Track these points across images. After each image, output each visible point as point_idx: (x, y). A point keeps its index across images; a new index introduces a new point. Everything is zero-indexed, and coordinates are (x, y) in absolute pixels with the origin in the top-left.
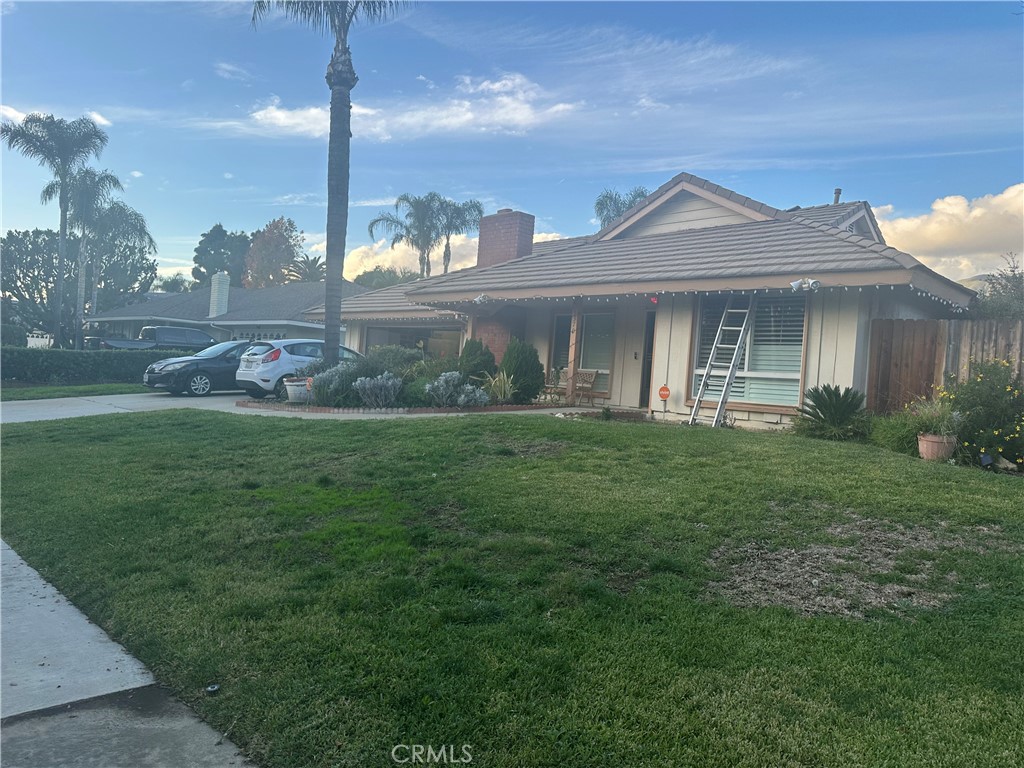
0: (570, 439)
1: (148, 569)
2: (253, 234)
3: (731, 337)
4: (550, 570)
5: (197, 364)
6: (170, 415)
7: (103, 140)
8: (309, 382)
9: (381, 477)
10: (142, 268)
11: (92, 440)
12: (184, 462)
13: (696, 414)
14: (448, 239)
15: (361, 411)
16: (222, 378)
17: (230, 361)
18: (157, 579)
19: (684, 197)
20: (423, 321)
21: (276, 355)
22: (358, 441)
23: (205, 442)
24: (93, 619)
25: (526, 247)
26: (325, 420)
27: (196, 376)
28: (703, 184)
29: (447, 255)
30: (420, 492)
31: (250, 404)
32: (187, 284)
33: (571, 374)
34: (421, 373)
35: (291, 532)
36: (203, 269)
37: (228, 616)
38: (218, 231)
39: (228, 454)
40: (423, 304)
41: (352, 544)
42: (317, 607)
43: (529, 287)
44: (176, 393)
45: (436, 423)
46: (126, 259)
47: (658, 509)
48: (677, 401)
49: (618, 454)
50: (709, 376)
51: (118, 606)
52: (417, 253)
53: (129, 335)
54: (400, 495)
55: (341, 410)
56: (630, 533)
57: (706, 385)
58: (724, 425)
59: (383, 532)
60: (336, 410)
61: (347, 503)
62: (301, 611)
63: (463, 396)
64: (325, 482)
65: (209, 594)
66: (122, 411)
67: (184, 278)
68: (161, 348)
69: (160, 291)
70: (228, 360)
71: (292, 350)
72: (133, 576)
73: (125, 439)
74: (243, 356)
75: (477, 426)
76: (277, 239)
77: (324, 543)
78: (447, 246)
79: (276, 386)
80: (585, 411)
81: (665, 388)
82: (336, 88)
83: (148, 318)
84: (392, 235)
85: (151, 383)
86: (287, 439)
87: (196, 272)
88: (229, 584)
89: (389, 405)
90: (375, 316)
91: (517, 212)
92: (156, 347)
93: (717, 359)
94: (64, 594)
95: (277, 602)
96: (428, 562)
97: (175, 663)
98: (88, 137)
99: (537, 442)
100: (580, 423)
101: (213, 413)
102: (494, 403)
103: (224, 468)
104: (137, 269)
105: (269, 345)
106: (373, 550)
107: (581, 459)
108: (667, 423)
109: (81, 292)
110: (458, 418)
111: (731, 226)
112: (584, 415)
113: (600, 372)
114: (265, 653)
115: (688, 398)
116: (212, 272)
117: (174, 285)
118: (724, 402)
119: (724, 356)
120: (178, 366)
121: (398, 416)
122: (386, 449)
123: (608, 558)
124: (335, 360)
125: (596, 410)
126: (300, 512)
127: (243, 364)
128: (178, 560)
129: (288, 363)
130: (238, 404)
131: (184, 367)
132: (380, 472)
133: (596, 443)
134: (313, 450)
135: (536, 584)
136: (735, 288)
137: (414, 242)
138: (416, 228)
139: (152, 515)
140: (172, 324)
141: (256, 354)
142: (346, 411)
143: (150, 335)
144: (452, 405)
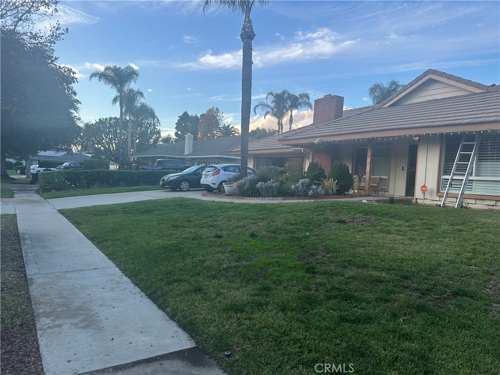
0: (376, 214)
1: (181, 281)
2: (201, 115)
3: (465, 158)
4: (392, 292)
5: (183, 177)
6: (174, 200)
7: (137, 75)
8: (235, 185)
9: (280, 233)
10: (155, 133)
11: (142, 213)
12: (186, 224)
13: (445, 200)
14: (291, 112)
15: (260, 198)
16: (194, 182)
17: (197, 175)
18: (185, 286)
19: (431, 82)
20: (284, 153)
21: (218, 172)
22: (263, 214)
23: (193, 214)
24: (160, 307)
25: (339, 113)
26: (244, 203)
27: (183, 182)
28: (442, 74)
29: (291, 121)
30: (303, 243)
31: (208, 195)
32: (172, 139)
33: (367, 179)
34: (287, 179)
35: (244, 263)
36: (179, 133)
37: (226, 310)
38: (186, 114)
39: (204, 220)
40: (287, 145)
41: (276, 271)
42: (270, 308)
43: (344, 134)
44: (174, 190)
45: (300, 205)
46: (148, 128)
47: (444, 257)
48: (431, 193)
49: (407, 224)
50: (452, 180)
51: (171, 301)
52: (276, 120)
53: (150, 163)
54: (293, 244)
55: (251, 198)
56: (432, 271)
57: (451, 184)
58: (462, 207)
59: (290, 264)
60: (248, 198)
61: (267, 247)
62: (262, 309)
63: (311, 191)
64: (253, 235)
65: (213, 296)
66: (153, 199)
67: (171, 137)
68: (166, 169)
69: (161, 143)
70: (196, 175)
71: (225, 169)
72: (175, 284)
73: (158, 212)
74: (203, 173)
75: (321, 207)
76: (211, 118)
77: (262, 269)
78: (291, 116)
79: (219, 186)
80: (378, 198)
81: (424, 186)
82: (245, 40)
83: (158, 155)
84: (265, 112)
85: (163, 185)
86: (230, 213)
87: (176, 134)
88: (222, 291)
89: (274, 196)
90: (261, 152)
91: (334, 96)
92: (163, 169)
93: (457, 170)
94: (144, 292)
95: (249, 303)
96: (320, 284)
97: (205, 336)
98: (131, 74)
99: (357, 216)
100: (379, 206)
101: (193, 199)
102: (327, 194)
103: (204, 227)
104: (152, 133)
105: (215, 167)
106: (288, 275)
107: (386, 226)
108: (425, 205)
109: (129, 144)
110: (310, 202)
111: (460, 97)
112: (378, 201)
113: (382, 177)
114: (250, 334)
115: (438, 191)
116: (183, 134)
117: (167, 140)
118: (462, 194)
119: (461, 169)
120: (175, 178)
121: (280, 201)
122: (278, 219)
123: (424, 287)
124: (246, 174)
125: (384, 198)
126: (246, 251)
127: (203, 176)
128: (194, 276)
129: (223, 175)
130: (202, 195)
131: (178, 178)
132: (278, 231)
133: (392, 217)
134: (243, 218)
135: (387, 301)
136: (468, 131)
137: (274, 115)
138: (276, 108)
139: (177, 251)
140: (169, 158)
141: (209, 172)
142: (253, 198)
143: (160, 163)
144: (305, 195)
